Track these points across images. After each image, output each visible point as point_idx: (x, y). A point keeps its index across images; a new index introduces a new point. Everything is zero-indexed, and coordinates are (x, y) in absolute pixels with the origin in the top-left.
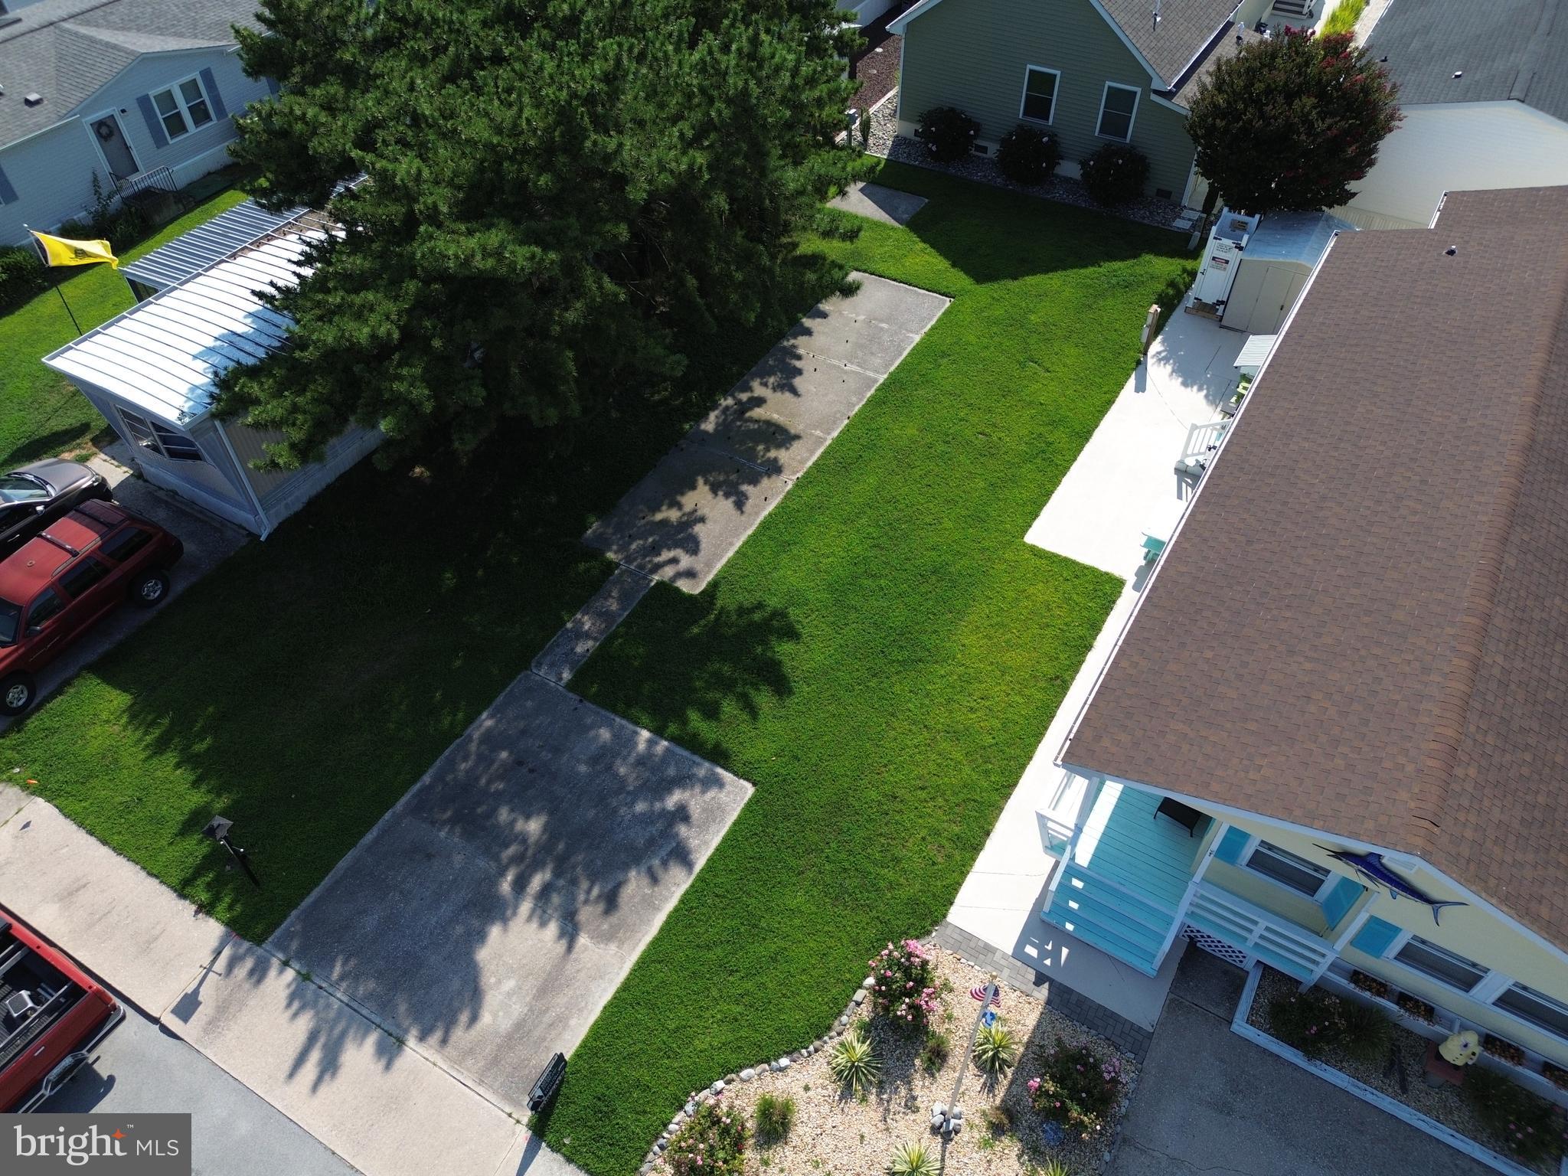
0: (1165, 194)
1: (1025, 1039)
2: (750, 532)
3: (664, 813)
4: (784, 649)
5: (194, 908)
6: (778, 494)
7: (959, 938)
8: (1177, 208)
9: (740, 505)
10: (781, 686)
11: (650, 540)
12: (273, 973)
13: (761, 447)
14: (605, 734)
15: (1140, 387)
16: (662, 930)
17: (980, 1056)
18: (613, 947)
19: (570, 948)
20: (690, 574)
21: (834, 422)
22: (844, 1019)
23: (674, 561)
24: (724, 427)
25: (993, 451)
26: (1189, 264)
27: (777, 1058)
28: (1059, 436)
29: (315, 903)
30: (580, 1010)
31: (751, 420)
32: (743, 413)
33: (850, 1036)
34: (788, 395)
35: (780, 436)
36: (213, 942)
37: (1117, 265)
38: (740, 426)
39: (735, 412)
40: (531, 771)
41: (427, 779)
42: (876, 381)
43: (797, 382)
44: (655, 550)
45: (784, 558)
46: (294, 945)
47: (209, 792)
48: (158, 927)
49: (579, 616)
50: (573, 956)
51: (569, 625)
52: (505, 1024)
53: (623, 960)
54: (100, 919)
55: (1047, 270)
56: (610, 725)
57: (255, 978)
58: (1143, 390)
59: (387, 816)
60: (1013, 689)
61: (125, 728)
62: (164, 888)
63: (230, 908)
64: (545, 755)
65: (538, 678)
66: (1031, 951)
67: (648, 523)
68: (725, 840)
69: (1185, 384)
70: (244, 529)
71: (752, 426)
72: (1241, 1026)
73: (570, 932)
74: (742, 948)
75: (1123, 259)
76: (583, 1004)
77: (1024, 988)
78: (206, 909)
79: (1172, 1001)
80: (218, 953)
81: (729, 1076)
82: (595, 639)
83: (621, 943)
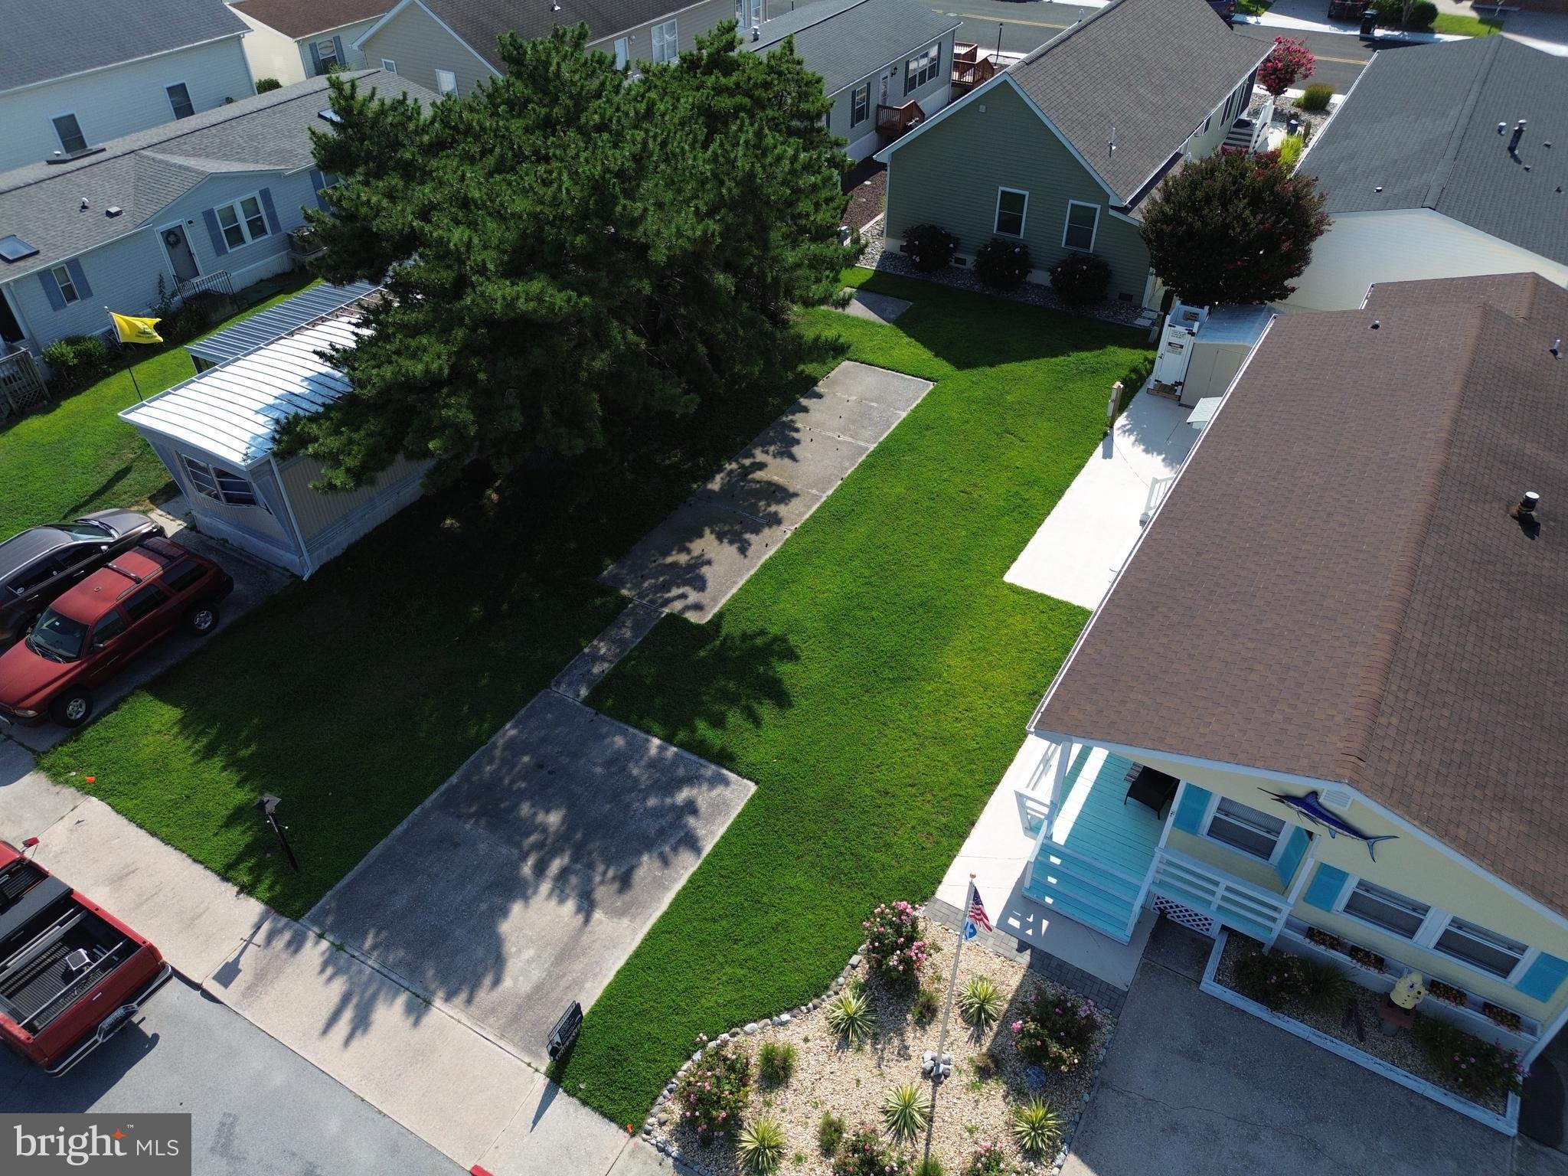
0: (1128, 298)
1: (1009, 996)
2: (752, 572)
3: (674, 807)
4: (784, 669)
5: (236, 889)
6: (777, 541)
7: (947, 912)
8: (1138, 309)
9: (743, 550)
10: (781, 698)
11: (661, 579)
12: (309, 944)
13: (762, 503)
14: (619, 741)
15: (1108, 454)
16: (671, 905)
17: (966, 1011)
18: (625, 922)
19: (587, 920)
20: (698, 607)
21: (829, 483)
22: (841, 980)
23: (684, 596)
24: (728, 489)
25: (974, 506)
26: (1150, 354)
27: (779, 1013)
28: (1035, 494)
29: (350, 885)
30: (595, 975)
31: (753, 481)
32: (746, 475)
33: (847, 993)
34: (787, 461)
35: (781, 494)
36: (254, 918)
37: (1084, 355)
38: (744, 486)
39: (739, 474)
40: (551, 773)
41: (454, 780)
42: (867, 449)
43: (795, 450)
44: (666, 587)
45: (785, 594)
46: (330, 920)
47: (252, 790)
48: (202, 906)
49: (595, 643)
50: (589, 929)
51: (586, 650)
52: (525, 987)
53: (635, 931)
54: (147, 900)
55: (1021, 358)
56: (624, 734)
57: (292, 948)
58: (1110, 457)
59: (417, 811)
60: (994, 703)
61: (175, 737)
62: (208, 873)
63: (271, 888)
64: (564, 760)
65: (557, 695)
66: (1014, 923)
67: (659, 565)
68: (729, 830)
69: (1146, 451)
70: (288, 571)
71: (754, 486)
72: (1209, 985)
73: (587, 905)
74: (745, 921)
75: (1090, 350)
76: (598, 970)
77: (1007, 954)
78: (246, 889)
79: (1145, 965)
80: (258, 927)
81: (734, 1030)
82: (610, 662)
83: (633, 918)
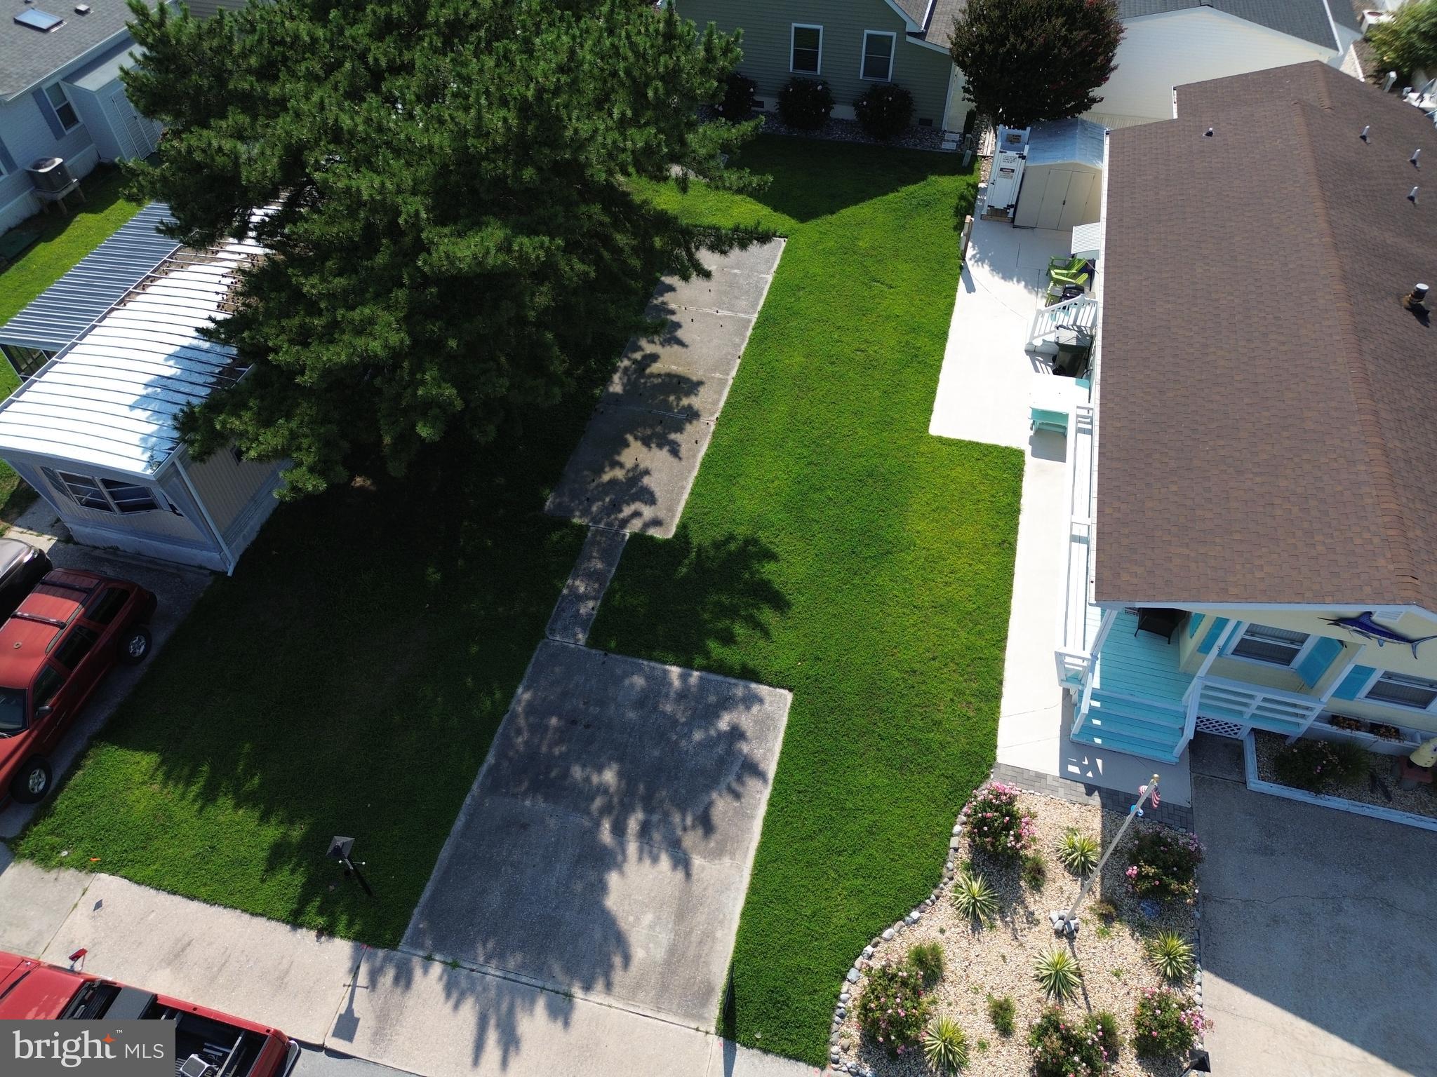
0: (927, 122)
1: (1099, 840)
2: (695, 473)
3: (721, 735)
4: (768, 570)
5: (314, 933)
6: (706, 435)
7: (1013, 774)
8: (939, 133)
9: (675, 452)
10: (779, 602)
11: (607, 500)
12: (418, 972)
13: (672, 398)
14: (639, 681)
15: (971, 288)
16: (763, 834)
17: (1071, 865)
18: (727, 860)
19: (688, 874)
20: (657, 523)
21: (728, 364)
22: (950, 865)
23: (637, 514)
24: (632, 387)
25: (874, 363)
26: (969, 179)
27: (908, 913)
28: (922, 341)
29: (433, 897)
30: (721, 922)
31: (652, 375)
32: (644, 370)
33: (960, 877)
34: (676, 347)
35: (684, 385)
36: (348, 960)
37: (911, 188)
38: (645, 383)
39: (635, 371)
40: (587, 726)
41: (491, 759)
42: (750, 321)
43: (680, 334)
44: (616, 507)
45: (735, 490)
46: (429, 943)
47: (282, 822)
48: (285, 961)
49: (570, 582)
50: (695, 877)
51: (565, 591)
52: (660, 954)
53: (740, 869)
54: (220, 970)
55: (857, 201)
56: (640, 670)
57: (403, 983)
58: (974, 291)
59: (468, 800)
60: (973, 559)
61: (165, 785)
62: (274, 923)
63: (350, 925)
64: (594, 710)
65: (557, 643)
66: (1074, 769)
67: (598, 486)
68: (785, 743)
69: (1005, 279)
71: (656, 381)
72: (1255, 783)
73: (682, 857)
74: (839, 830)
75: (915, 182)
76: (721, 916)
77: (1080, 800)
78: (327, 931)
79: (1196, 778)
80: (356, 968)
81: (875, 940)
82: (595, 598)
83: (732, 855)
